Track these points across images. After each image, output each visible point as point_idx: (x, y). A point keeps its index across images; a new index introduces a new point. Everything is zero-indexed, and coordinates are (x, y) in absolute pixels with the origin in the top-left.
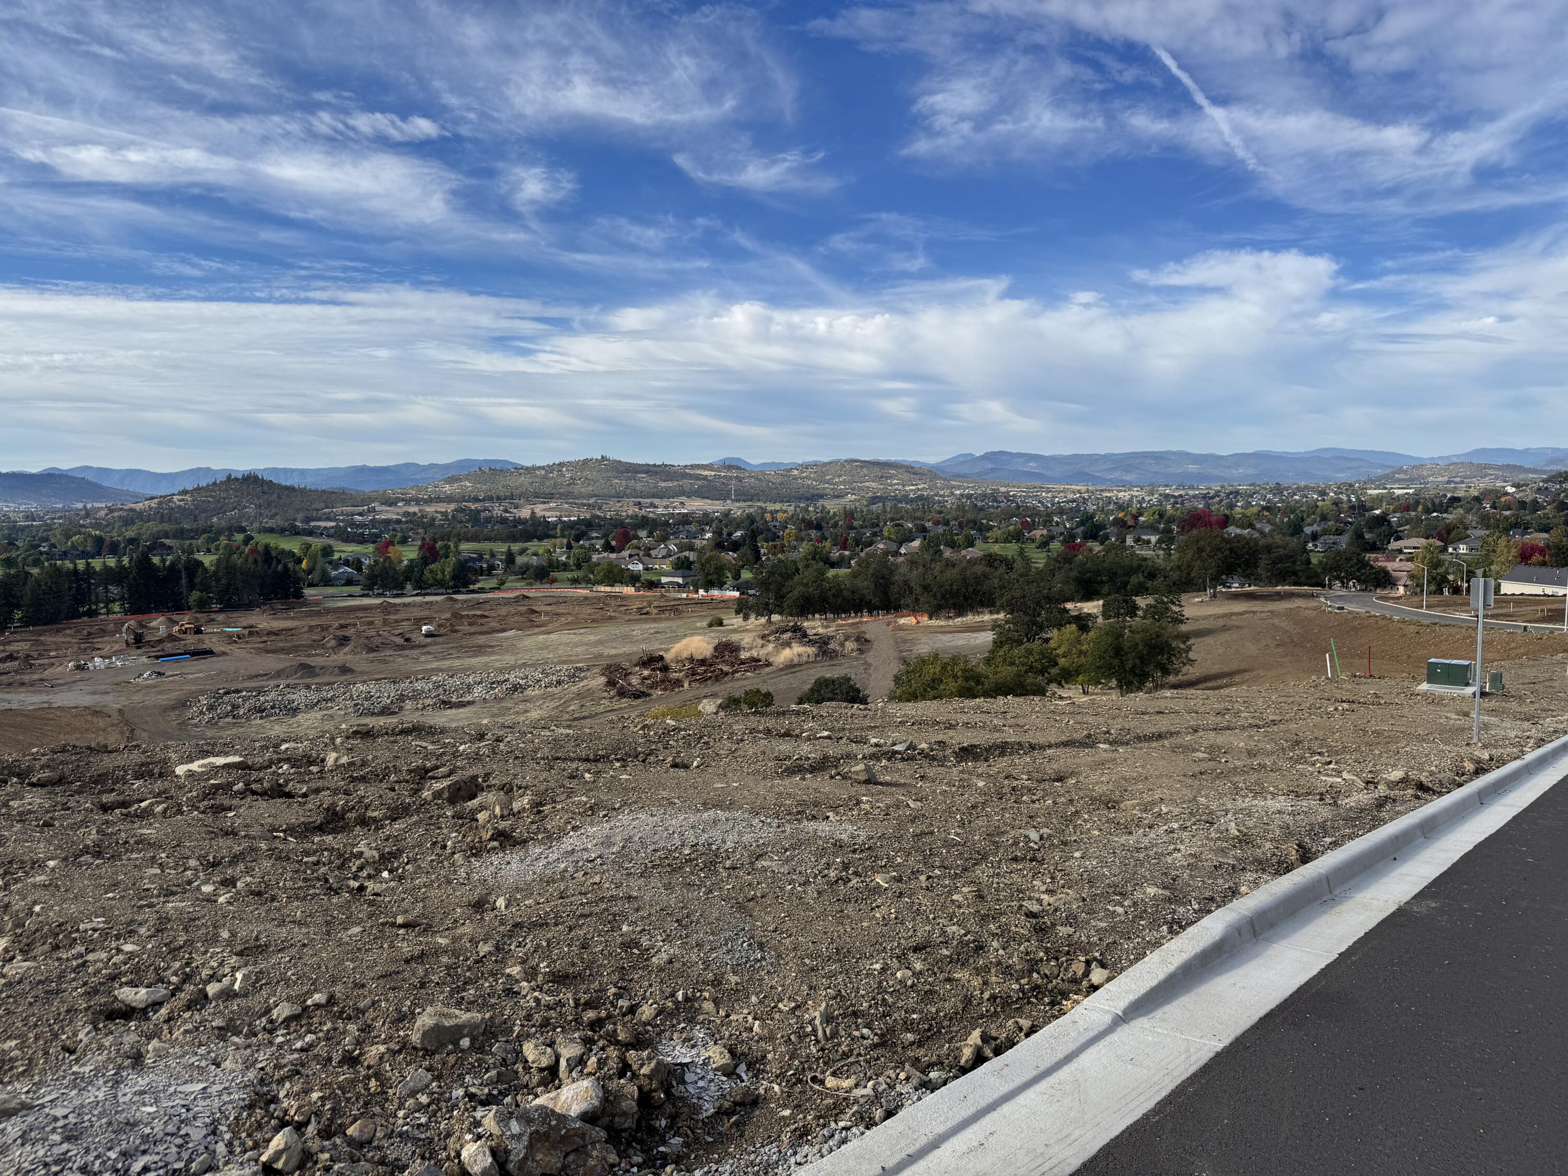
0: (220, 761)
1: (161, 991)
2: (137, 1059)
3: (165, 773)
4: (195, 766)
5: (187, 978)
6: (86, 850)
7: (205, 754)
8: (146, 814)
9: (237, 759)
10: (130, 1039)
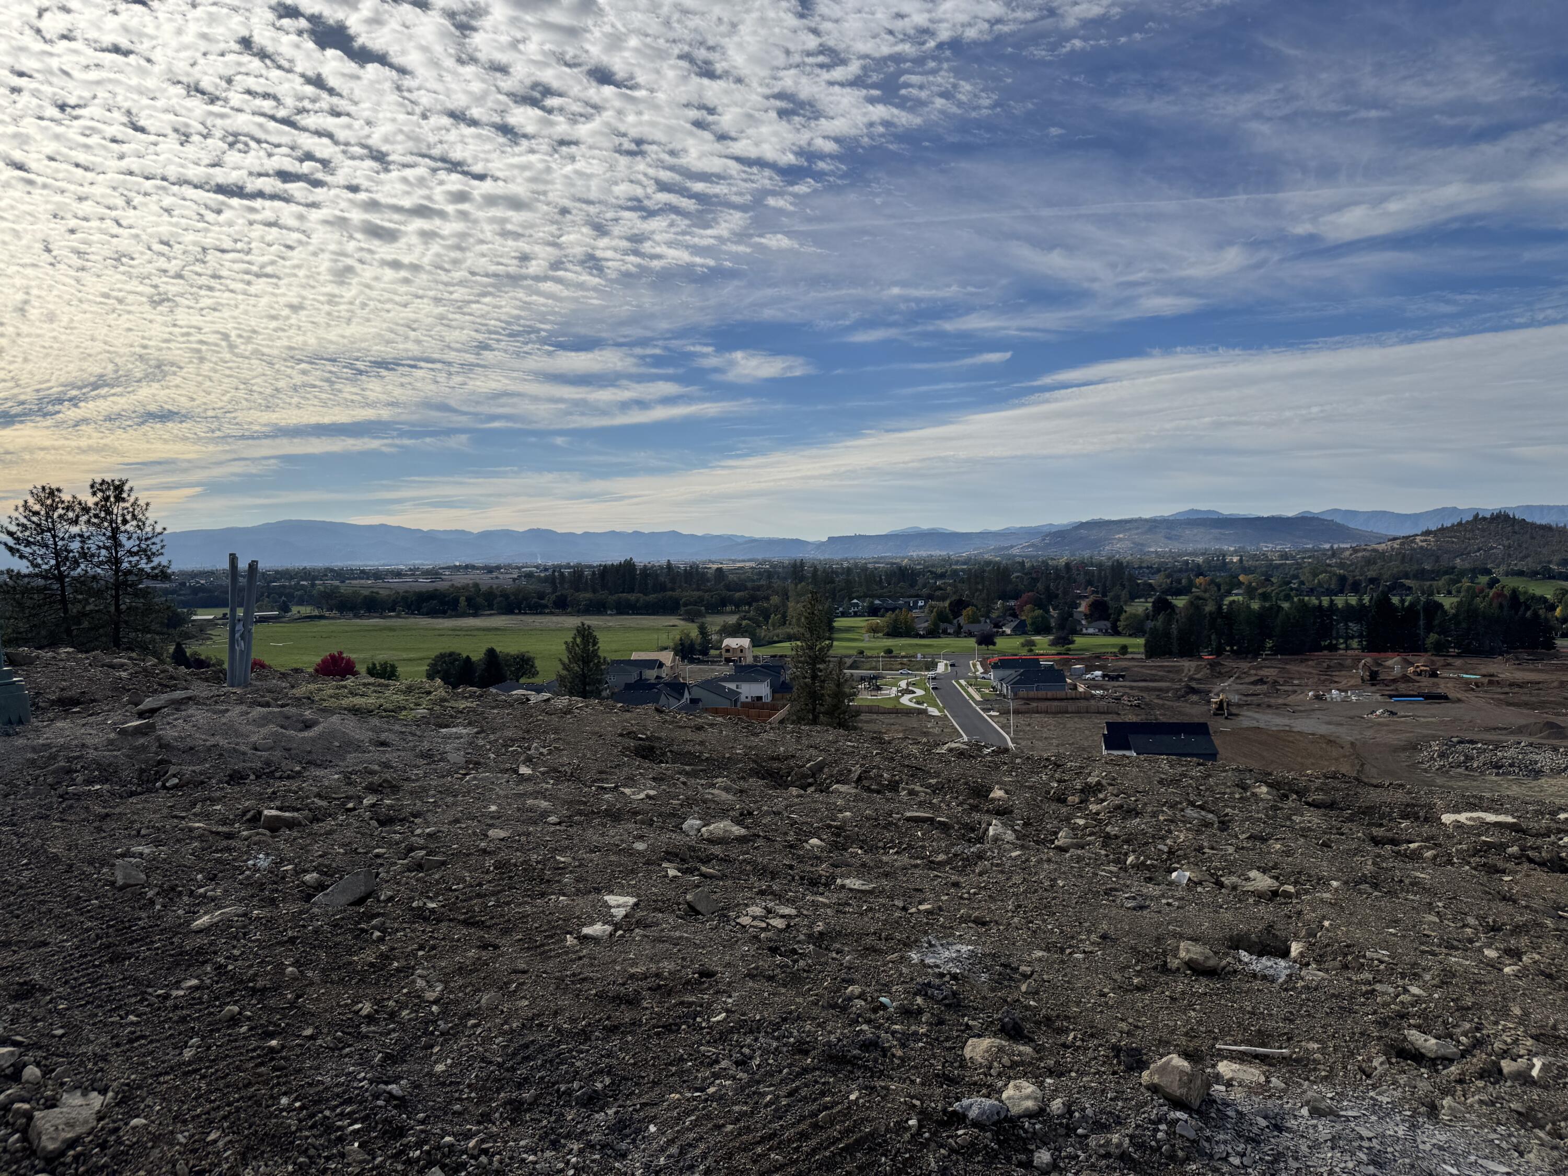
0: (1491, 818)
1: (1451, 1049)
2: (1433, 1110)
3: (1431, 818)
4: (1463, 817)
5: (1478, 1044)
6: (1364, 879)
7: (1472, 807)
8: (1415, 856)
9: (1510, 819)
10: (1423, 1086)
